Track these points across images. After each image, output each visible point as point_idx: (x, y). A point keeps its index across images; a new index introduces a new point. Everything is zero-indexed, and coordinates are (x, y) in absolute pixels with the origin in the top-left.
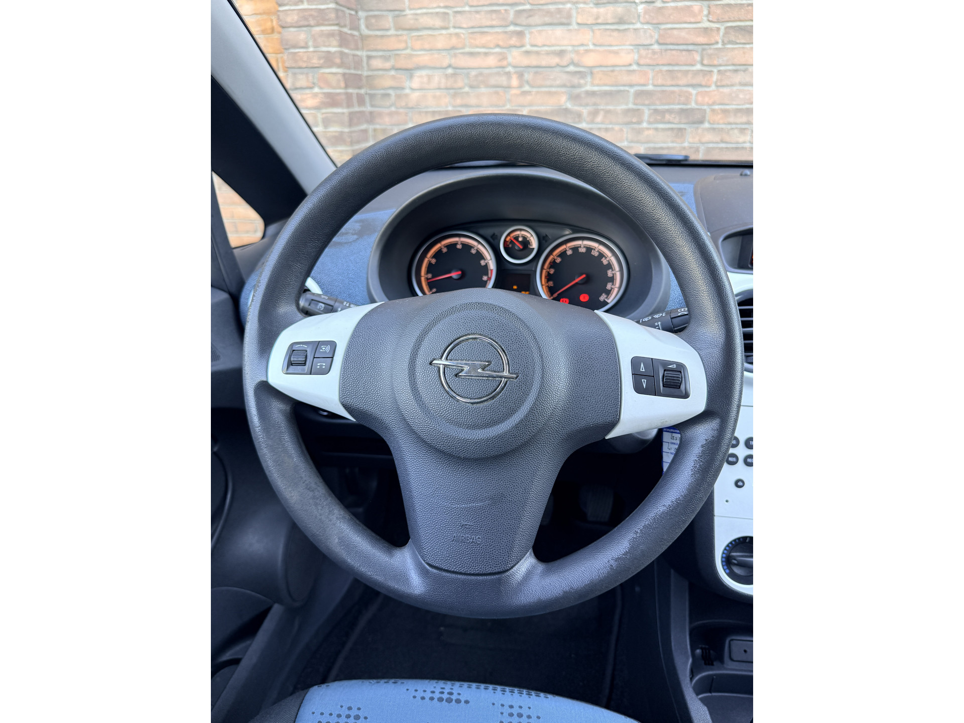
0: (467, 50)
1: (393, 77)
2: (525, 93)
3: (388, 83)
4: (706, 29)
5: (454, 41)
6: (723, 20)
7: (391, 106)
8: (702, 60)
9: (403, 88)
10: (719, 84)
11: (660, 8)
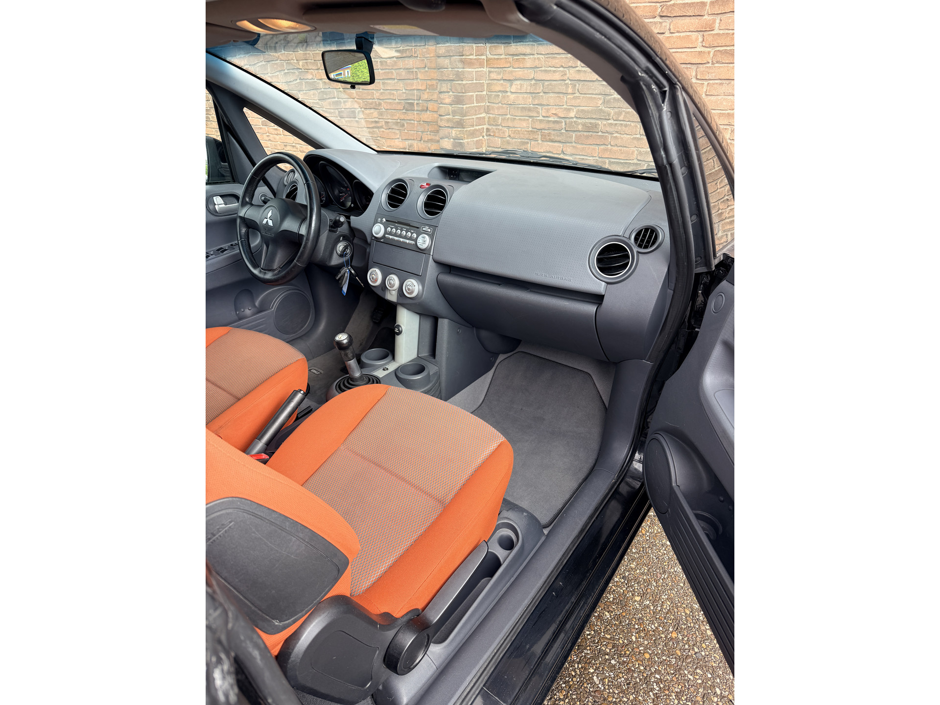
0: (543, 69)
1: (502, 85)
2: (575, 98)
3: (498, 88)
4: (700, 52)
5: (537, 63)
6: (713, 46)
7: (499, 102)
8: (696, 75)
9: (507, 92)
10: (707, 93)
11: (668, 37)
